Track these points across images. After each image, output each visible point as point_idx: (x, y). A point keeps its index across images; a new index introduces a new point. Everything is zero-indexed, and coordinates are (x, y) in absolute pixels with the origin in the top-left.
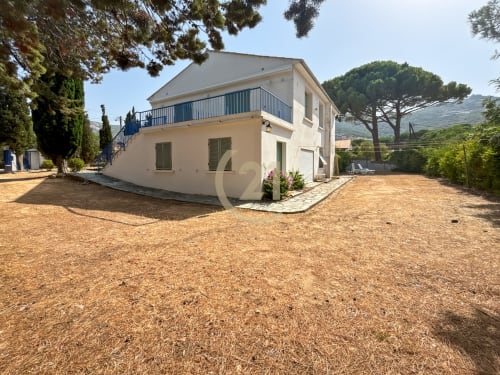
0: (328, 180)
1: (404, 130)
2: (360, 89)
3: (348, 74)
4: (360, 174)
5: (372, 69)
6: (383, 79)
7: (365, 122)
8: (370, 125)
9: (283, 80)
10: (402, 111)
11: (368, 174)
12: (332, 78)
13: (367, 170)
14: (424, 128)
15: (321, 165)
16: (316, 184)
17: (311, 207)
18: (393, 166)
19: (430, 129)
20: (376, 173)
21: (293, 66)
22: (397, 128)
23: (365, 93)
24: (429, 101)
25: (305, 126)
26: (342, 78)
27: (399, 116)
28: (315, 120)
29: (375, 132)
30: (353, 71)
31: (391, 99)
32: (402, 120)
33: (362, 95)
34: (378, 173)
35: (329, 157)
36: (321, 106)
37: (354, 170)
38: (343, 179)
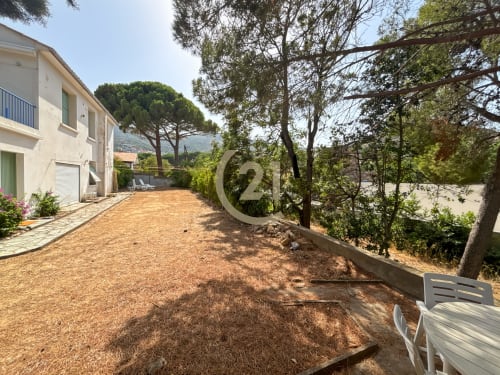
0: (101, 198)
1: (181, 151)
2: (144, 105)
3: (133, 85)
4: (140, 190)
5: (155, 89)
6: (164, 101)
7: (149, 138)
8: (154, 142)
9: (19, 65)
10: (180, 133)
11: (149, 190)
12: (116, 83)
13: (149, 186)
14: (198, 150)
15: (92, 182)
16: (83, 204)
17: (55, 240)
18: (171, 182)
19: (202, 151)
20: (156, 189)
21: (38, 52)
22: (176, 148)
23: (148, 110)
24: (198, 130)
25: (62, 134)
26: (126, 87)
27: (178, 137)
28: (82, 128)
29: (158, 148)
30: (137, 84)
31: (172, 121)
32: (180, 142)
33: (145, 111)
34: (158, 188)
35: (103, 173)
36: (91, 114)
37: (135, 186)
38: (121, 196)
